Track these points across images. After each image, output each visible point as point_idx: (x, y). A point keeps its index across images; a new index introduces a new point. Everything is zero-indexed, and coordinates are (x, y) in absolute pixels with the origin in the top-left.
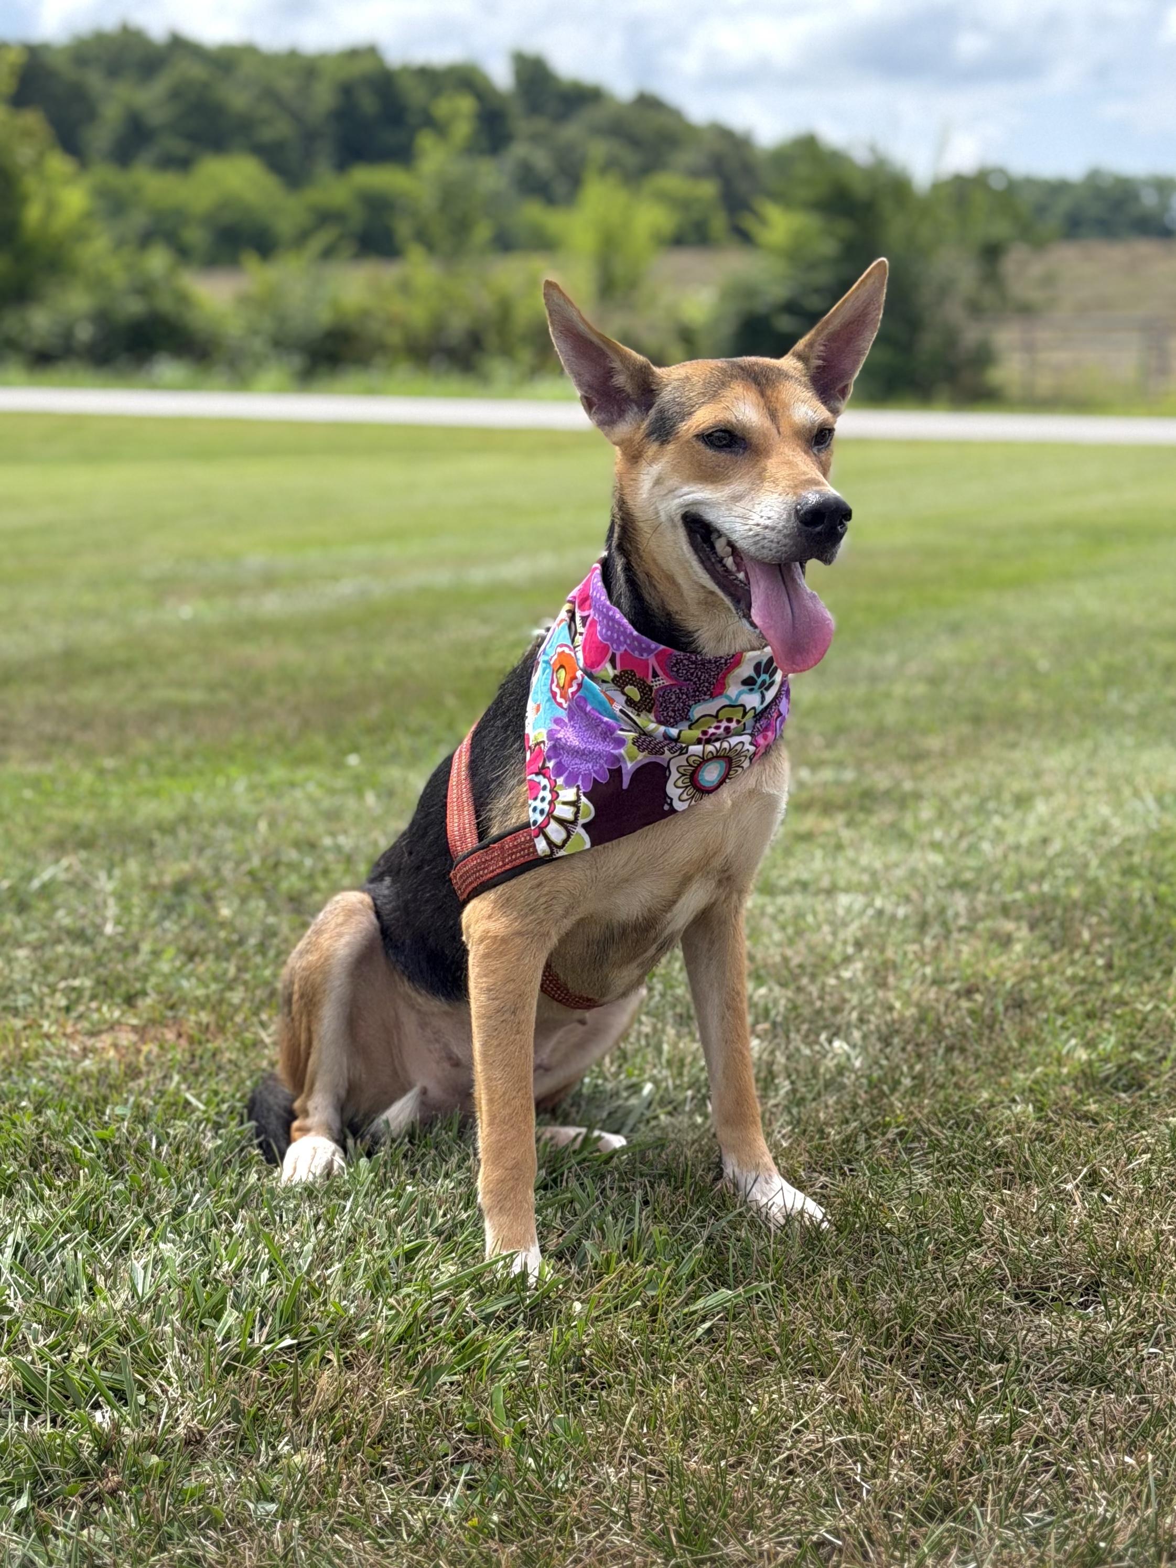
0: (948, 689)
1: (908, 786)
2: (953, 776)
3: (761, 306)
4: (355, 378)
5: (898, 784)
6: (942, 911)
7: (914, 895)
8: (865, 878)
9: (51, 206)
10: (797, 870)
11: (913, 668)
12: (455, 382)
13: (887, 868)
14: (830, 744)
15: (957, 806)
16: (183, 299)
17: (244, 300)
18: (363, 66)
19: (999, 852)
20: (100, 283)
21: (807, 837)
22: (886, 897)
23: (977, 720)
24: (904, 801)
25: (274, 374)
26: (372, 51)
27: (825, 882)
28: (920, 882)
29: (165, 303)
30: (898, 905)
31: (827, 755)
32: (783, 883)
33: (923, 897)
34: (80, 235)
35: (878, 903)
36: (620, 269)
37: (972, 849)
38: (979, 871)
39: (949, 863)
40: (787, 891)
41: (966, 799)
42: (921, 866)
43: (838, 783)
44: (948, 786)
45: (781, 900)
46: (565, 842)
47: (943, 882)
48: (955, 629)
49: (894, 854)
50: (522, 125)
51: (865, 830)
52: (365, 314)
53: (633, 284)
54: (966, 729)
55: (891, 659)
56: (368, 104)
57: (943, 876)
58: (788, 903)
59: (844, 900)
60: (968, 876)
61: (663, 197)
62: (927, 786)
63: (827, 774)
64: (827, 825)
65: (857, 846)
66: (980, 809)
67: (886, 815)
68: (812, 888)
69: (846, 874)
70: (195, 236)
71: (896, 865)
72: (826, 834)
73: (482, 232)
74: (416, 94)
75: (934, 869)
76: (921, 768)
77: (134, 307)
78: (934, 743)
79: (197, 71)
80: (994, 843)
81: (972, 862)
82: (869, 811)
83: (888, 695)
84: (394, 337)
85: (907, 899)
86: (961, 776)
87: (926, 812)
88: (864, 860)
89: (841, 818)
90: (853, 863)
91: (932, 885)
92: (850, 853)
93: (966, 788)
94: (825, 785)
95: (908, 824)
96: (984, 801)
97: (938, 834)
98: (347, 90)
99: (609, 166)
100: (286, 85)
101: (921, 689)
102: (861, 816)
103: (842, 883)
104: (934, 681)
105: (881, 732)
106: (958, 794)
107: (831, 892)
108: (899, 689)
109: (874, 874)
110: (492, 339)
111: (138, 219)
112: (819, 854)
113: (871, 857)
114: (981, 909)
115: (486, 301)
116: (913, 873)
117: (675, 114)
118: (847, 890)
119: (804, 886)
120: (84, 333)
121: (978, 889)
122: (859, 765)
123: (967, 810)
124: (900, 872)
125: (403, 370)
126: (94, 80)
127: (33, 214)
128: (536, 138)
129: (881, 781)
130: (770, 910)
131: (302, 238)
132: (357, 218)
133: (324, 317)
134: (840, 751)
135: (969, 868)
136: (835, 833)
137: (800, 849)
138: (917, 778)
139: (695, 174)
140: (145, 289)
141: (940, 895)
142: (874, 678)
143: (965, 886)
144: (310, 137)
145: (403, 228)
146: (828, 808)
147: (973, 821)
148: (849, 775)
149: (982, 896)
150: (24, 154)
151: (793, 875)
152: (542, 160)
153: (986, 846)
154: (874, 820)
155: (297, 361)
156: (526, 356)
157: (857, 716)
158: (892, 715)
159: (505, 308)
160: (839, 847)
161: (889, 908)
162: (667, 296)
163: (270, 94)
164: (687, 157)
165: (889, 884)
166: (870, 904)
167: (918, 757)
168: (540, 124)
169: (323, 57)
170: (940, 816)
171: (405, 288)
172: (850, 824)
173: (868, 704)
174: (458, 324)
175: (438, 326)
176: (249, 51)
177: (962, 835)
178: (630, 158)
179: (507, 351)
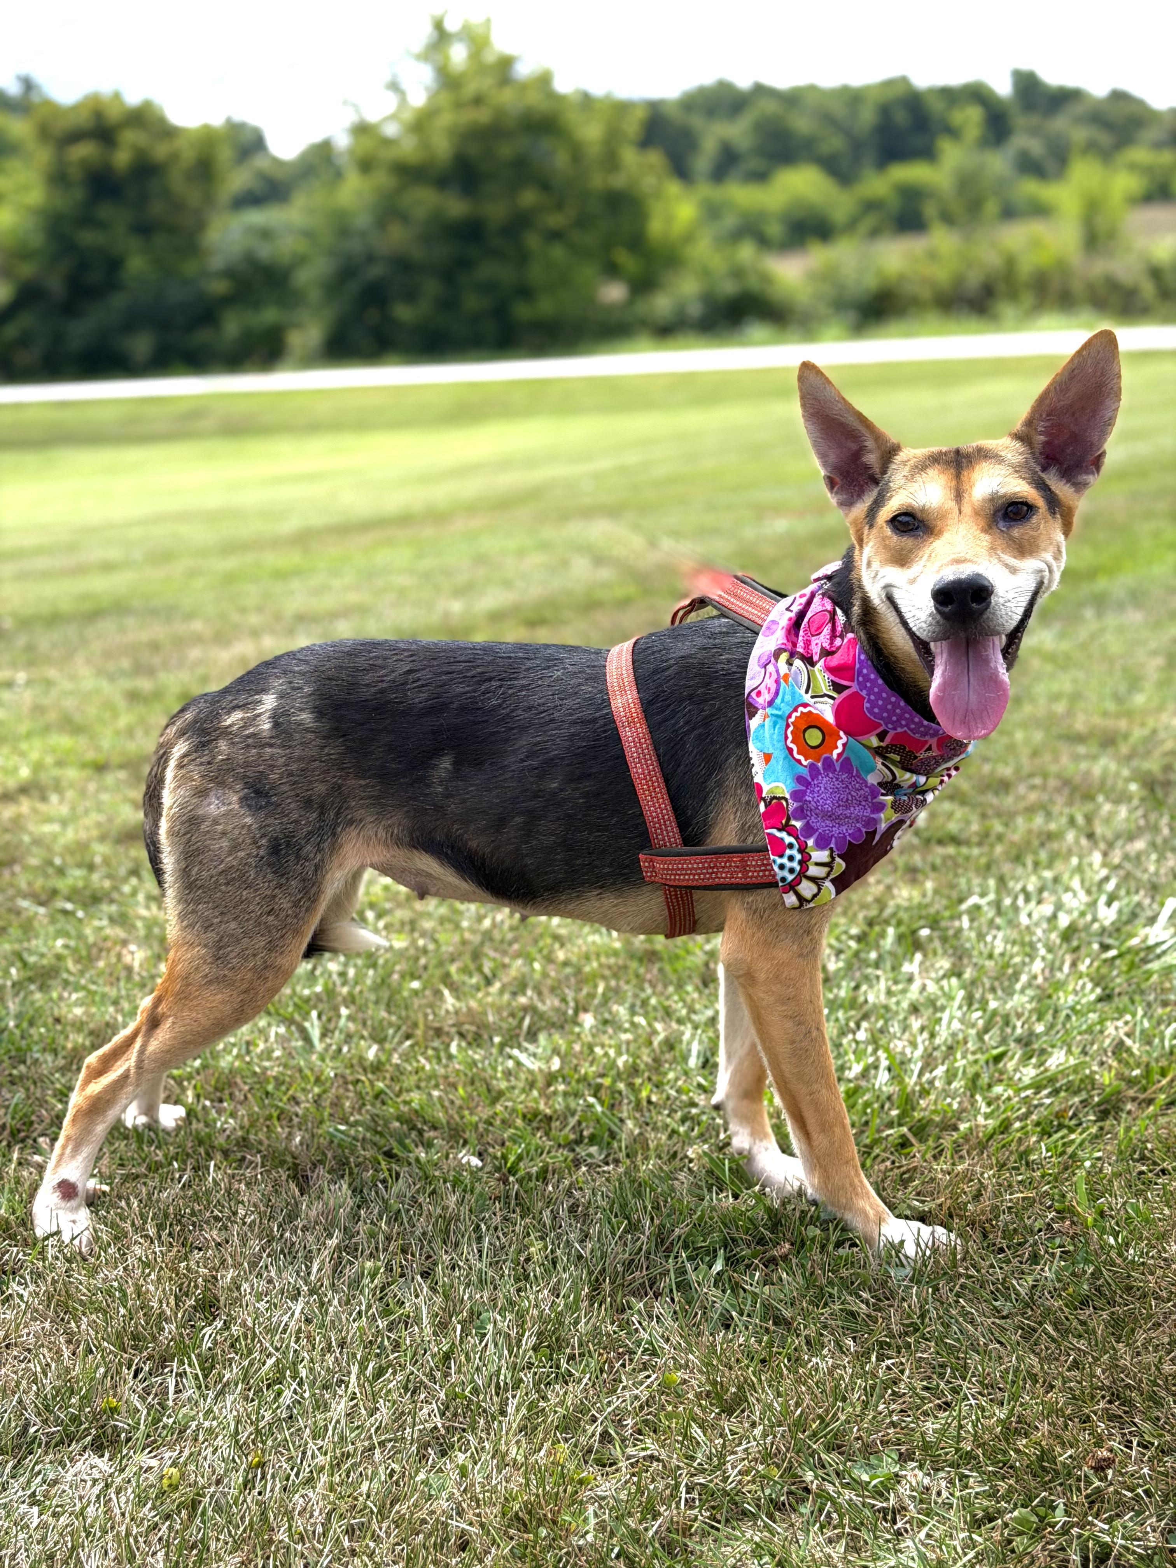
4: (894, 326)
9: (669, 220)
12: (973, 323)
16: (766, 278)
17: (813, 276)
18: (900, 91)
20: (705, 273)
25: (834, 330)
26: (904, 80)
29: (753, 283)
34: (689, 238)
36: (1101, 224)
50: (1020, 121)
52: (902, 277)
53: (1112, 236)
56: (901, 117)
61: (1133, 167)
70: (774, 230)
73: (991, 207)
74: (937, 106)
77: (729, 288)
79: (770, 107)
84: (926, 293)
98: (885, 111)
99: (1091, 147)
100: (839, 110)
110: (1001, 288)
111: (730, 221)
115: (994, 259)
117: (1140, 103)
120: (695, 310)
125: (933, 318)
126: (697, 122)
127: (655, 226)
128: (1032, 131)
131: (853, 224)
132: (894, 204)
133: (870, 282)
139: (1158, 146)
140: (738, 273)
144: (857, 146)
145: (930, 210)
150: (648, 182)
152: (1035, 147)
155: (852, 316)
156: (1028, 298)
159: (1011, 263)
162: (1139, 243)
163: (828, 119)
164: (1152, 134)
168: (1034, 120)
169: (867, 88)
171: (933, 256)
174: (974, 280)
175: (959, 281)
176: (812, 88)
178: (1105, 139)
179: (1013, 295)
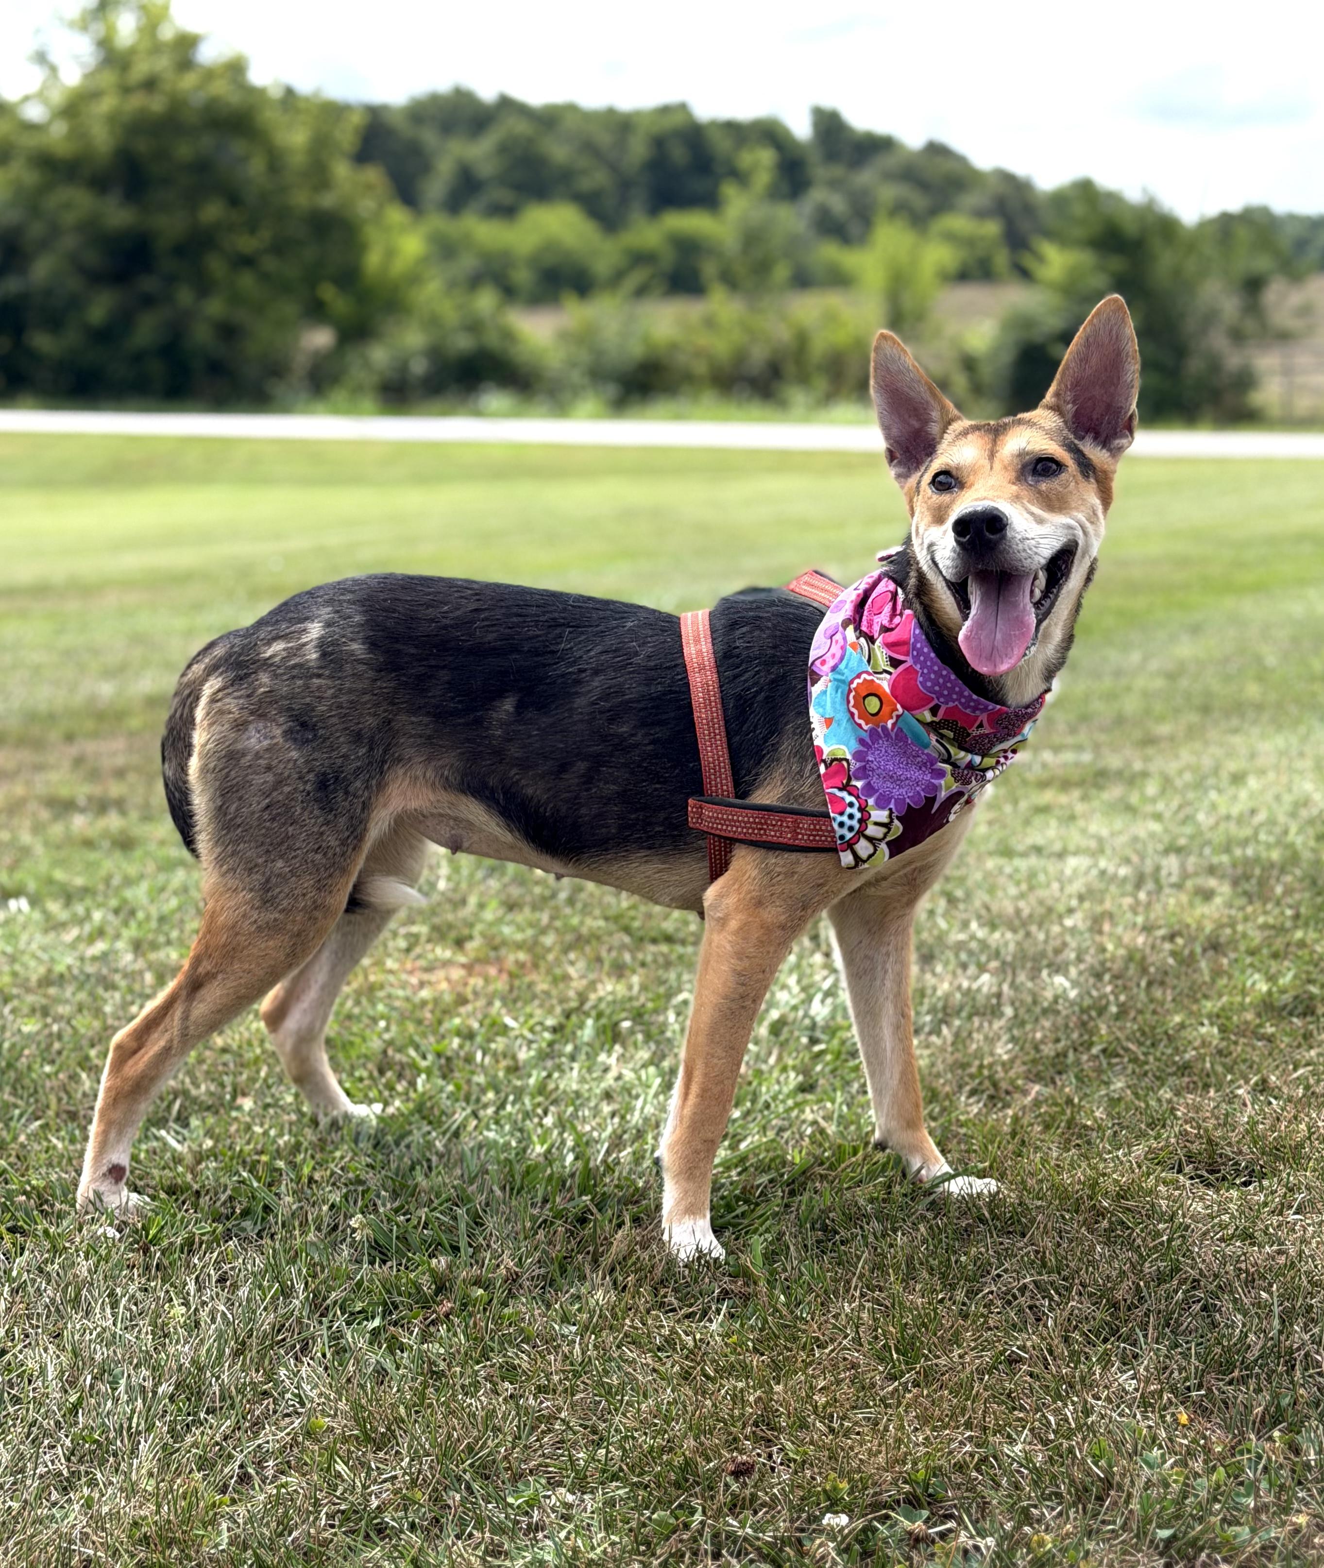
0: (1184, 683)
1: (1138, 766)
2: (1177, 756)
3: (1037, 335)
4: (663, 406)
5: (1128, 764)
6: (1158, 869)
7: (1135, 859)
8: (1093, 844)
9: (390, 253)
10: (1035, 837)
11: (1154, 665)
12: (756, 409)
13: (1113, 834)
14: (1073, 730)
15: (1179, 783)
16: (509, 335)
17: (564, 336)
18: (676, 120)
19: (1211, 821)
20: (433, 322)
21: (1044, 810)
22: (1110, 860)
23: (1205, 710)
24: (1133, 780)
25: (589, 404)
26: (683, 107)
27: (1057, 847)
28: (1139, 846)
29: (492, 340)
30: (1119, 865)
31: (1070, 740)
32: (1020, 848)
33: (1142, 858)
34: (414, 278)
35: (1103, 863)
36: (908, 302)
37: (1188, 819)
38: (1192, 837)
39: (1166, 830)
40: (1024, 855)
41: (1188, 777)
42: (1142, 834)
43: (1077, 764)
44: (1172, 767)
45: (1018, 862)
46: (870, 856)
47: (1160, 847)
48: (1196, 630)
49: (1119, 824)
50: (820, 171)
51: (1096, 804)
52: (674, 347)
53: (920, 316)
54: (1194, 718)
55: (1135, 657)
56: (679, 154)
57: (1160, 841)
58: (1022, 864)
59: (1072, 863)
60: (1182, 842)
61: (951, 237)
62: (1153, 768)
63: (1068, 757)
64: (1063, 799)
65: (1086, 816)
66: (1200, 785)
67: (1114, 792)
68: (1045, 853)
69: (1075, 838)
70: (522, 276)
71: (1120, 833)
72: (1062, 807)
73: (781, 272)
74: (722, 145)
75: (1152, 835)
76: (1150, 751)
77: (463, 343)
78: (1164, 729)
79: (521, 127)
80: (1208, 814)
81: (1188, 830)
82: (1100, 788)
83: (1129, 689)
84: (701, 368)
85: (1127, 861)
86: (1186, 756)
87: (1152, 788)
88: (1093, 828)
89: (1076, 793)
90: (1084, 831)
91: (1150, 851)
92: (1081, 823)
93: (1188, 767)
94: (1065, 765)
95: (1134, 799)
96: (1204, 778)
97: (1160, 806)
98: (659, 143)
99: (899, 209)
100: (604, 139)
101: (1159, 683)
102: (1093, 792)
103: (1072, 847)
104: (1172, 677)
105: (1120, 720)
106: (1180, 772)
107: (1061, 855)
108: (1140, 682)
109: (1100, 840)
110: (790, 369)
111: (468, 263)
112: (1053, 823)
113: (1098, 826)
114: (1190, 868)
115: (783, 334)
116: (1135, 839)
117: (963, 161)
118: (1076, 853)
119: (1038, 850)
120: (419, 367)
121: (1189, 854)
122: (1097, 748)
123: (1187, 786)
124: (1123, 839)
125: (708, 398)
126: (429, 137)
127: (373, 260)
128: (834, 184)
129: (1114, 762)
130: (1008, 870)
131: (616, 279)
132: (668, 259)
133: (636, 350)
134: (1082, 737)
135: (1183, 835)
136: (1070, 806)
137: (1038, 820)
138: (1147, 759)
139: (980, 214)
140: (474, 326)
141: (1157, 858)
142: (1118, 673)
143: (1179, 850)
144: (625, 185)
145: (709, 269)
146: (1066, 785)
147: (1191, 795)
148: (1086, 757)
149: (1192, 860)
150: (365, 206)
151: (1029, 841)
152: (838, 204)
153: (1201, 817)
154: (1106, 796)
155: (612, 390)
156: (821, 384)
157: (1097, 706)
158: (1131, 705)
159: (802, 340)
160: (1072, 818)
161: (1111, 869)
162: (951, 328)
163: (589, 147)
164: (972, 199)
165: (1114, 849)
166: (1095, 865)
167: (1149, 741)
168: (837, 171)
169: (637, 114)
170: (1163, 792)
171: (710, 323)
172: (1084, 798)
173: (1111, 696)
174: (759, 355)
175: (740, 357)
176: (572, 108)
177: (1180, 807)
178: (919, 201)
179: (804, 379)
